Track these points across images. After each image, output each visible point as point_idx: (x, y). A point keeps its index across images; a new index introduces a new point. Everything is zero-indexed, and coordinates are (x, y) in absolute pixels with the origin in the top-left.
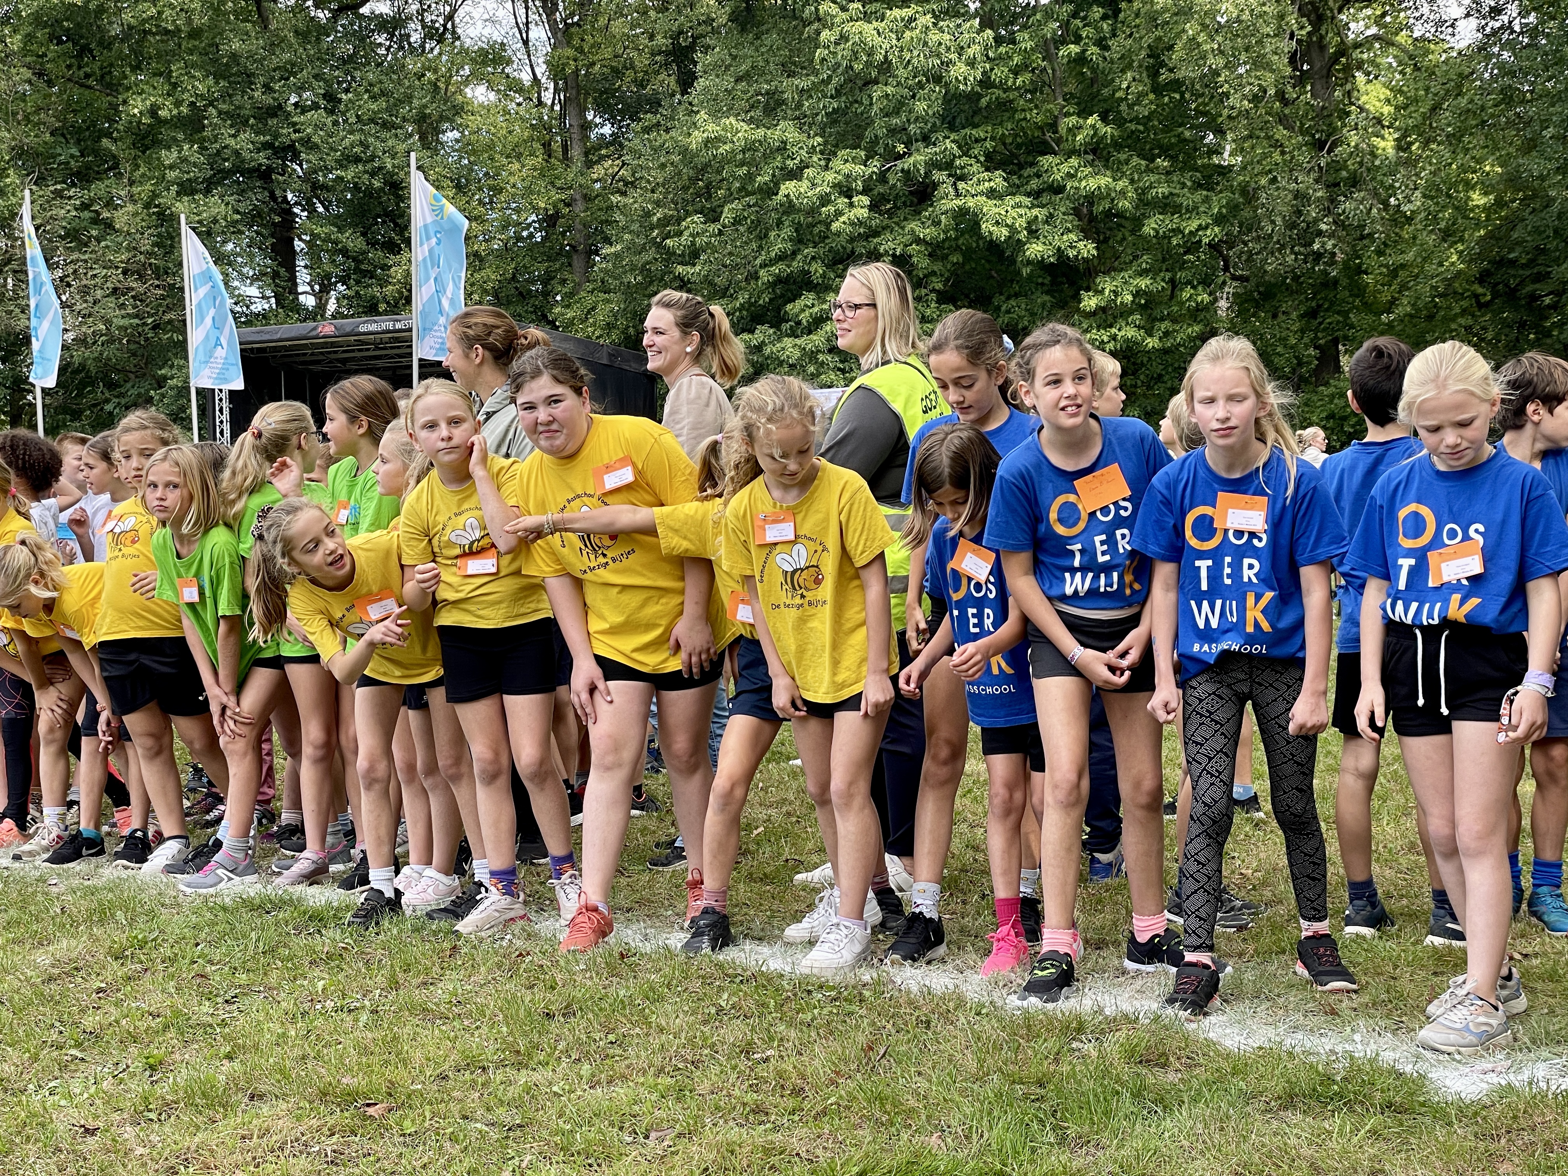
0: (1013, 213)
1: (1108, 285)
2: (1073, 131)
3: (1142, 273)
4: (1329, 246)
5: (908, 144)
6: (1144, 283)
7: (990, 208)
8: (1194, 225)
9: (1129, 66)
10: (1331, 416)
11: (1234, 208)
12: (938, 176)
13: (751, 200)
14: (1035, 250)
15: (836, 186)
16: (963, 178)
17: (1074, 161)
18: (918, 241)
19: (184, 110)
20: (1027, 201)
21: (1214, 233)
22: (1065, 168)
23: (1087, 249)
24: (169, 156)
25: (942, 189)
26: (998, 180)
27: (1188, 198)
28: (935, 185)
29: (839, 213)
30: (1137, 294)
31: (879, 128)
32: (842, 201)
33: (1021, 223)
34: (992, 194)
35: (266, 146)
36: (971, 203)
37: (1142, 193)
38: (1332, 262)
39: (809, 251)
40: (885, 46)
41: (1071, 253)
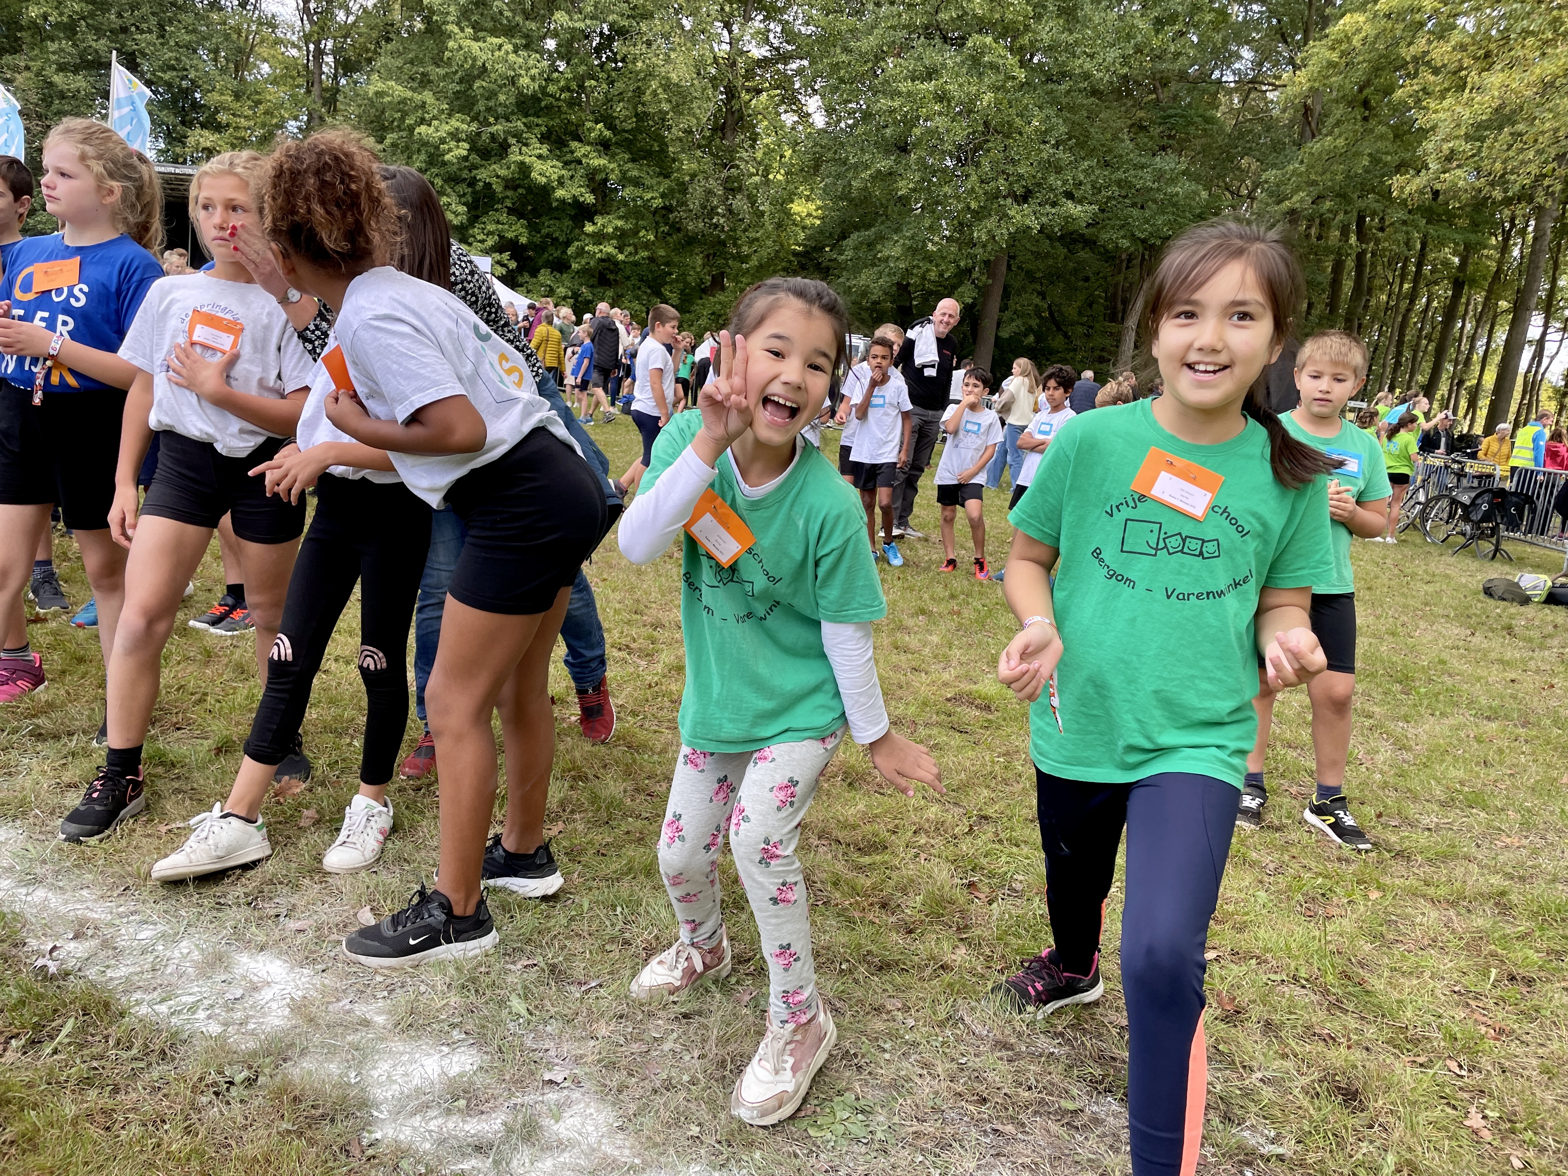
0: (550, 170)
1: (600, 220)
2: (590, 130)
3: (620, 218)
4: (722, 221)
5: (496, 119)
6: (620, 223)
7: (538, 165)
8: (649, 196)
9: (622, 100)
10: (713, 314)
11: (671, 190)
12: (512, 141)
13: (404, 134)
14: (560, 193)
15: (450, 134)
16: (526, 145)
17: (588, 148)
18: (498, 177)
20: (560, 165)
21: (658, 202)
22: (583, 151)
23: (590, 198)
25: (513, 148)
26: (544, 150)
27: (648, 182)
28: (510, 146)
30: (616, 229)
31: (481, 106)
32: (453, 144)
33: (555, 176)
34: (540, 157)
36: (527, 160)
37: (624, 173)
38: (723, 231)
39: (435, 170)
40: (484, 57)
41: (582, 199)
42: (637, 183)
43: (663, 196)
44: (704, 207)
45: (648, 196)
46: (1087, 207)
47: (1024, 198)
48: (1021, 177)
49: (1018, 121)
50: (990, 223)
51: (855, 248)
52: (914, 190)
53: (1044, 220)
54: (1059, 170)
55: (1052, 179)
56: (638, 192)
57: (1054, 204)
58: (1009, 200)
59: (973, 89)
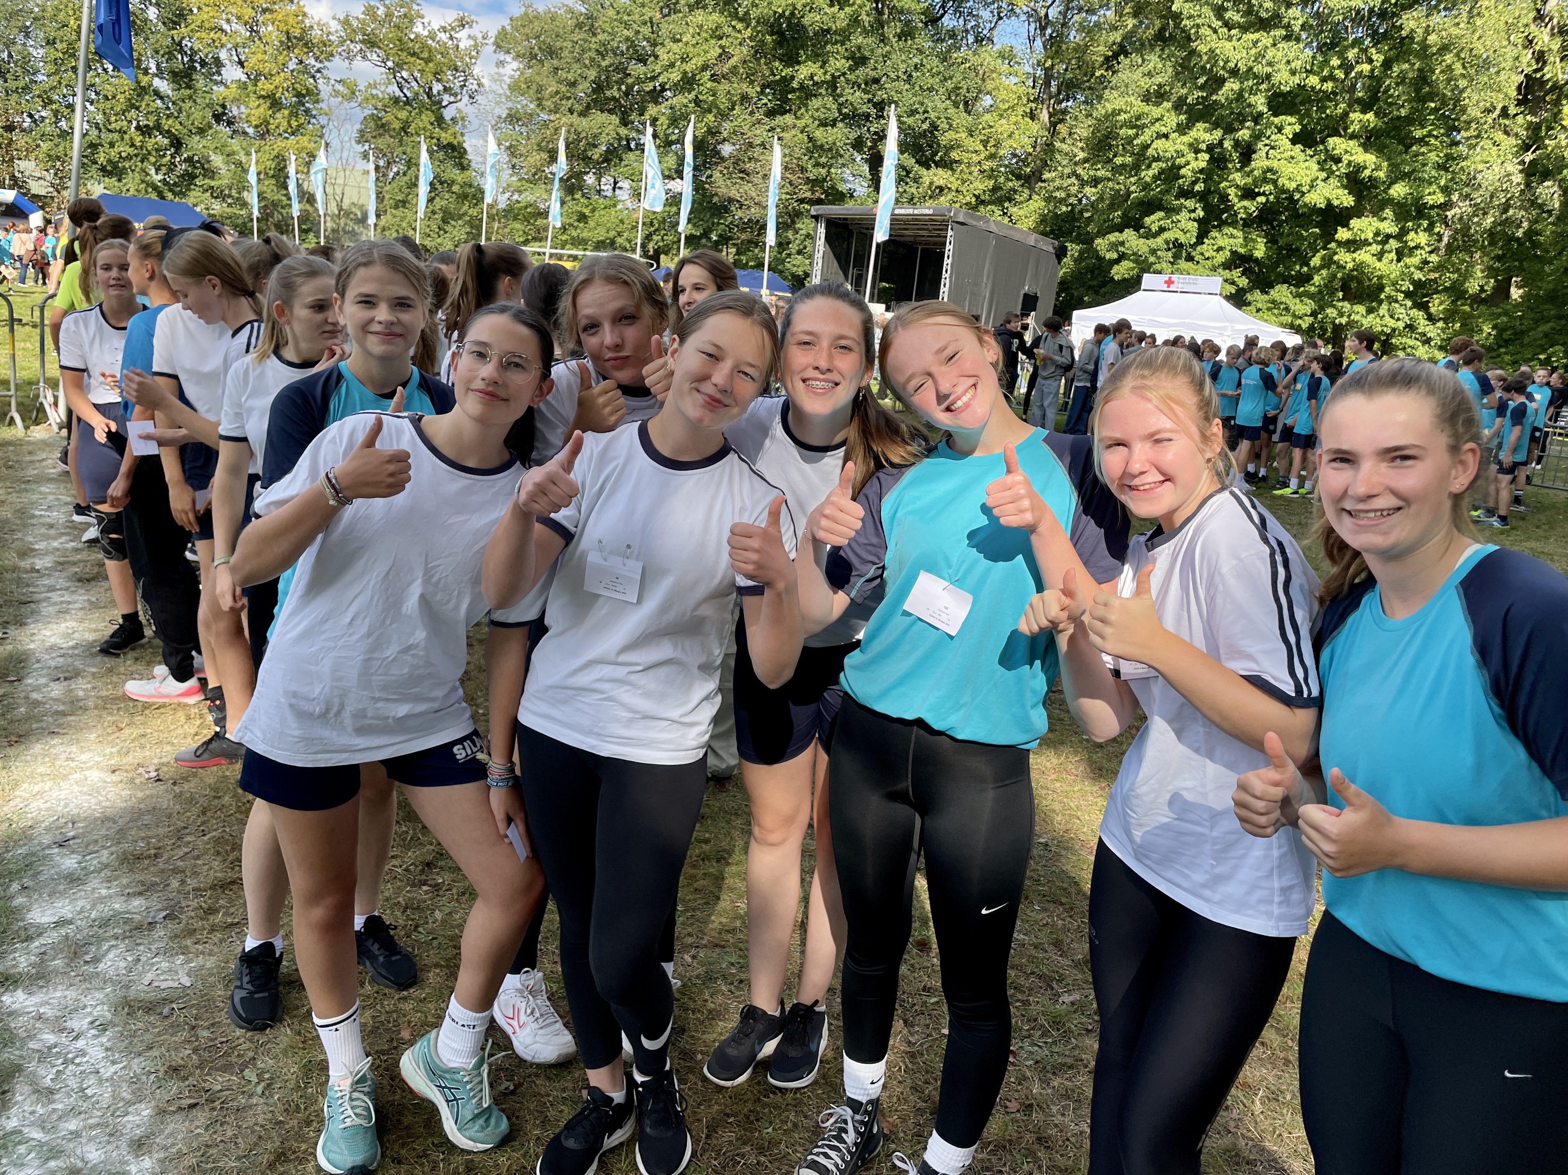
0: (1302, 173)
1: (1358, 225)
4: (1519, 215)
7: (1288, 169)
12: (1258, 145)
14: (1311, 198)
15: (1189, 146)
16: (1274, 148)
17: (1351, 142)
18: (1237, 186)
19: (828, 77)
20: (1314, 166)
22: (1343, 146)
24: (815, 103)
25: (1259, 154)
26: (1298, 151)
28: (1255, 151)
29: (1188, 163)
30: (1377, 233)
34: (1291, 159)
35: (869, 101)
40: (1238, 57)
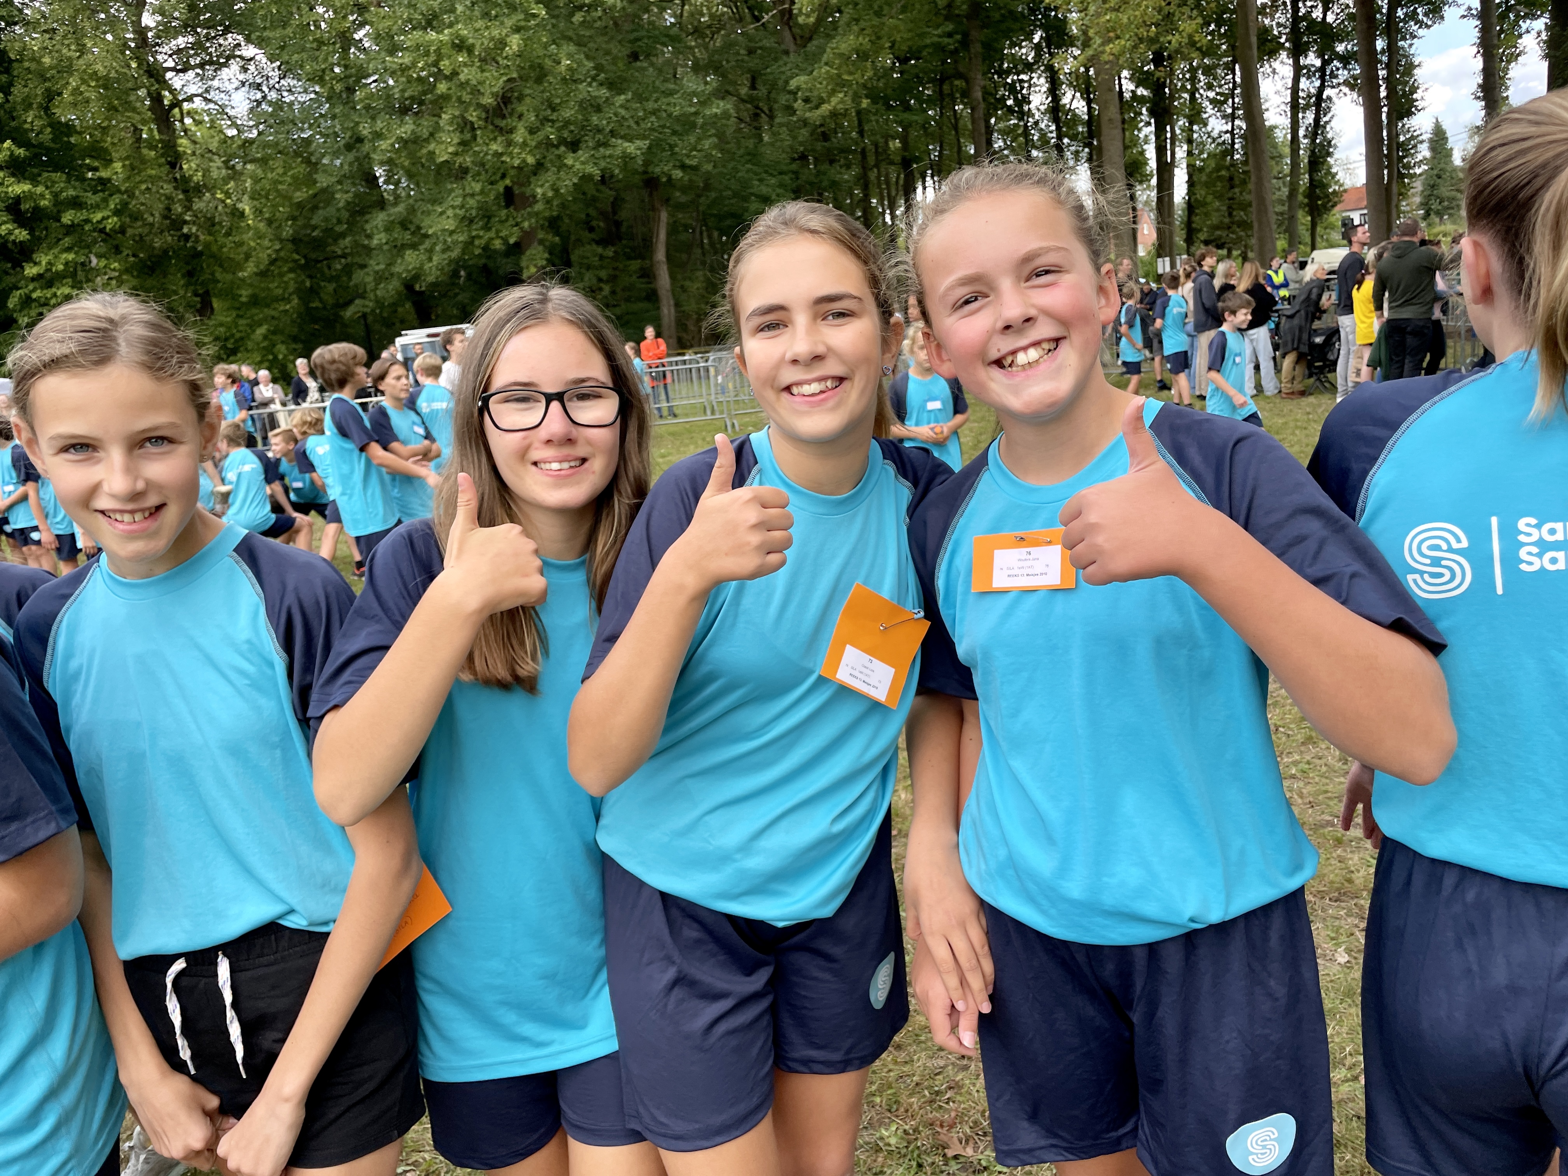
42: (76, 204)
43: (117, 213)
44: (165, 217)
45: (98, 216)
46: (638, 143)
47: (574, 146)
48: (567, 123)
49: (548, 62)
50: (549, 176)
51: (388, 229)
52: (456, 154)
53: (603, 164)
54: (598, 109)
55: (595, 119)
56: (82, 215)
57: (605, 145)
58: (563, 148)
59: (496, 33)
